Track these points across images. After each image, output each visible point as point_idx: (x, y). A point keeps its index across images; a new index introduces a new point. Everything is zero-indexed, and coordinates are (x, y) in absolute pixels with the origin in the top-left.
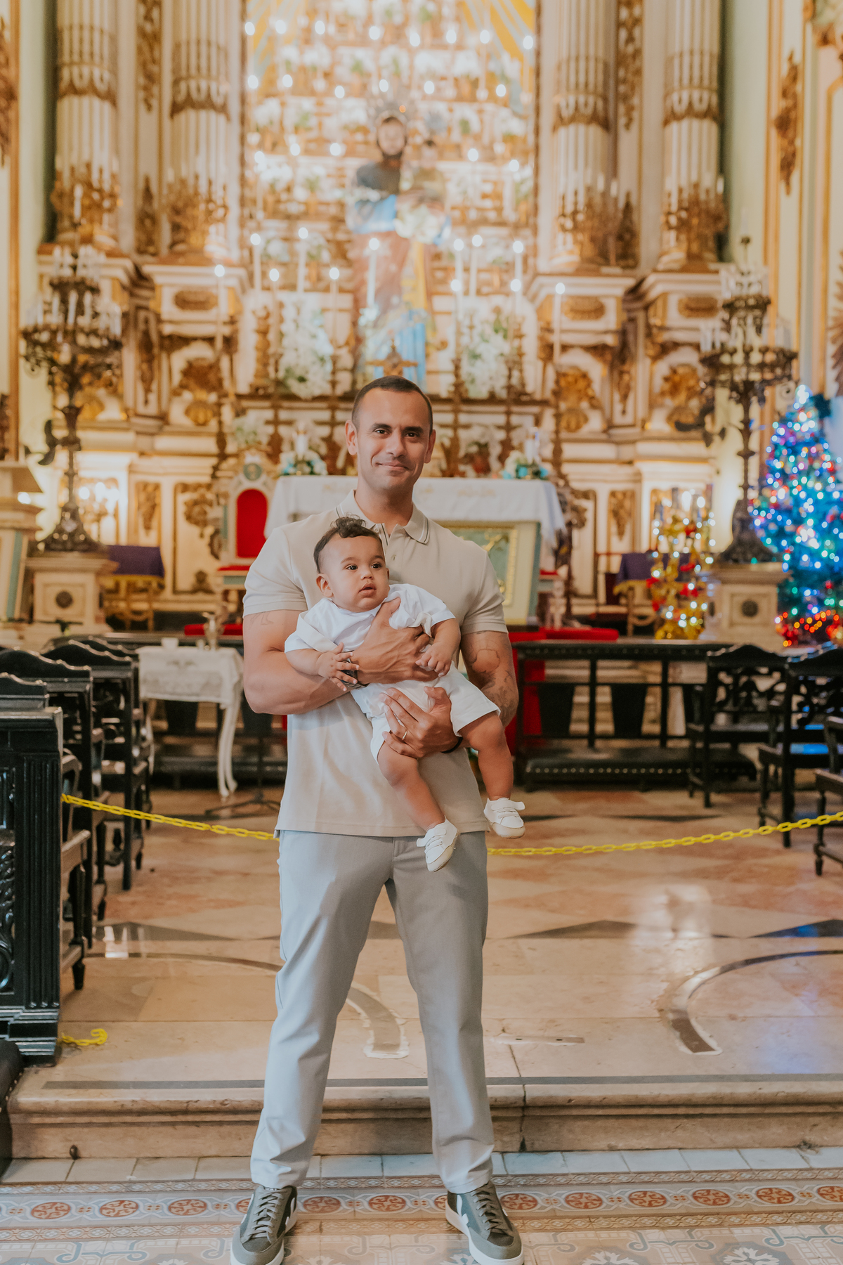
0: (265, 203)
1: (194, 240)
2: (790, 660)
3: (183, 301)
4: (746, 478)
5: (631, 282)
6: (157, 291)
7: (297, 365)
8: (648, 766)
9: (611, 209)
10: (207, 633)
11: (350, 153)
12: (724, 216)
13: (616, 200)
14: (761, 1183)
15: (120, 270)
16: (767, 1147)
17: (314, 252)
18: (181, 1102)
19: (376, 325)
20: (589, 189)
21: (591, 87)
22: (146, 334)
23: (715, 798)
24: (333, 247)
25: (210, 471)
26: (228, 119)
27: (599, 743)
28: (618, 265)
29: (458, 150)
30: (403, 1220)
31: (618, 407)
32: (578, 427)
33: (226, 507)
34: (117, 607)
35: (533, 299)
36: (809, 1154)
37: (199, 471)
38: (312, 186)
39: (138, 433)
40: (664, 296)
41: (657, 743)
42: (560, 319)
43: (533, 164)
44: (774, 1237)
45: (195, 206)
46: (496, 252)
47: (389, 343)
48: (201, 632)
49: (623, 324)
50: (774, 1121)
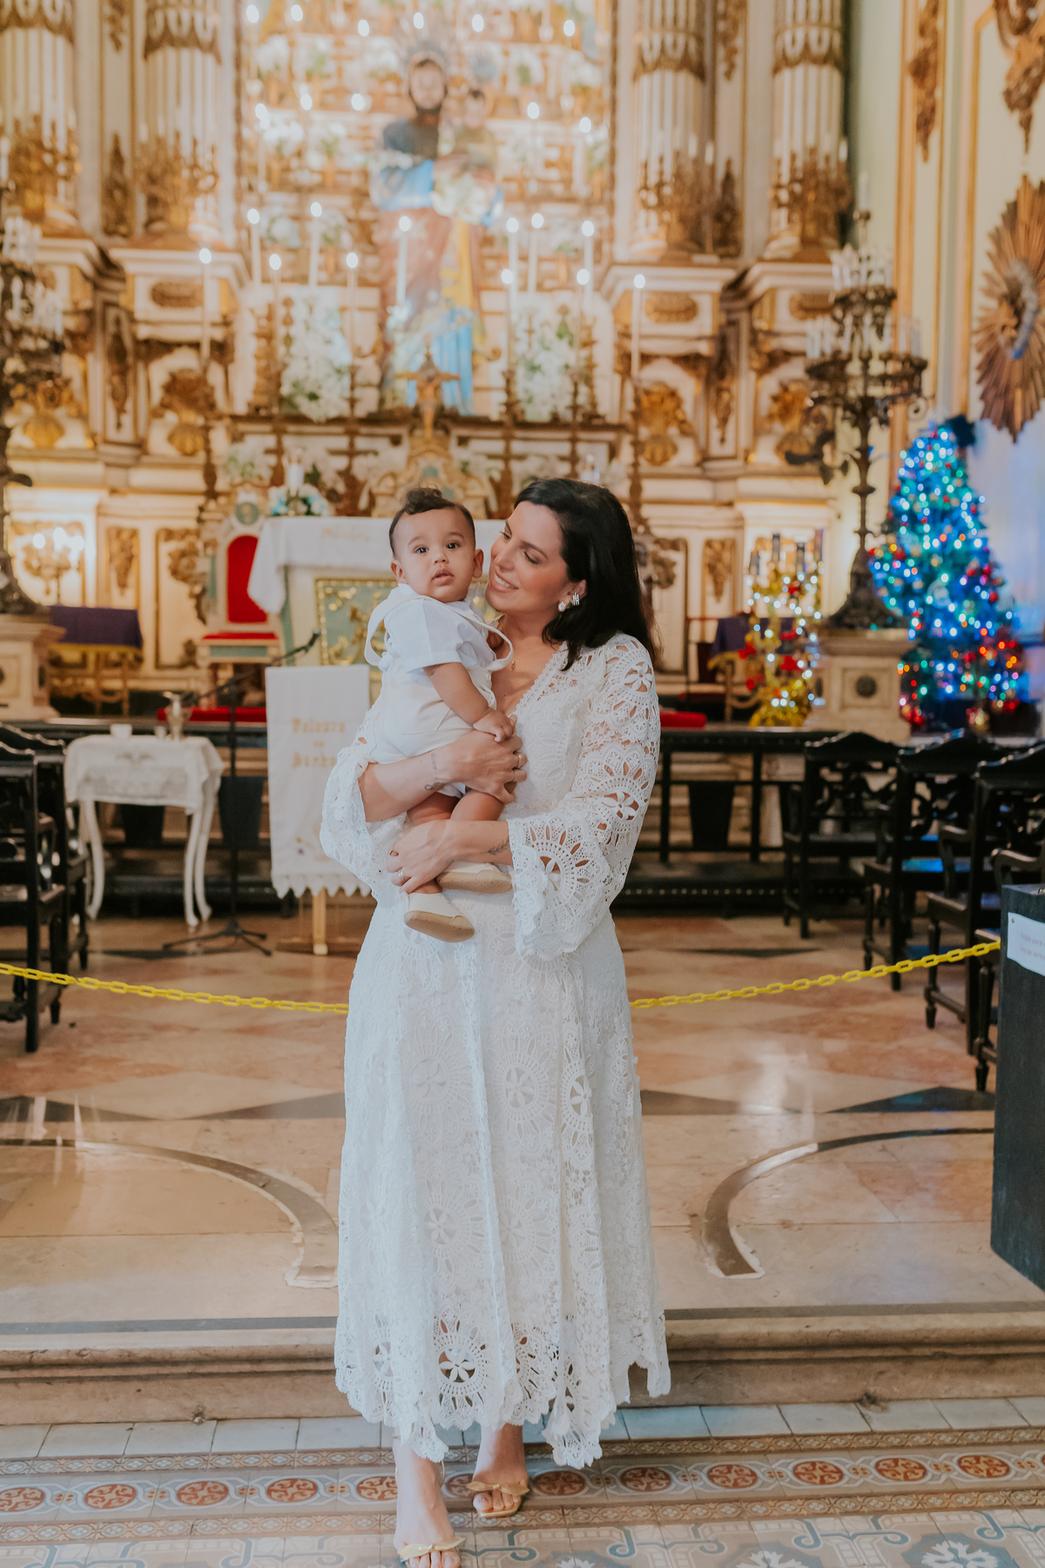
0: (269, 170)
1: (175, 216)
2: (902, 752)
3: (161, 296)
4: (863, 521)
5: (730, 275)
6: (129, 281)
7: (307, 378)
8: (733, 885)
9: (706, 181)
10: (170, 718)
11: (377, 107)
12: (848, 192)
13: (713, 168)
14: (802, 1455)
15: (80, 255)
16: (819, 1402)
17: (331, 235)
18: (23, 1353)
19: (407, 327)
20: (677, 155)
21: (681, 23)
22: (118, 338)
23: (814, 926)
24: (355, 228)
25: (195, 513)
26: (219, 60)
27: (674, 857)
28: (715, 251)
29: (516, 106)
30: (308, 1515)
31: (715, 434)
32: (665, 459)
33: (213, 558)
34: (83, 685)
35: (608, 296)
36: (872, 1412)
37: (182, 513)
38: (329, 149)
39: (108, 465)
40: (772, 291)
41: (746, 856)
42: (641, 321)
43: (608, 123)
44: (808, 1534)
45: (175, 173)
46: (562, 236)
47: (424, 350)
48: (162, 718)
49: (721, 327)
50: (826, 1368)
